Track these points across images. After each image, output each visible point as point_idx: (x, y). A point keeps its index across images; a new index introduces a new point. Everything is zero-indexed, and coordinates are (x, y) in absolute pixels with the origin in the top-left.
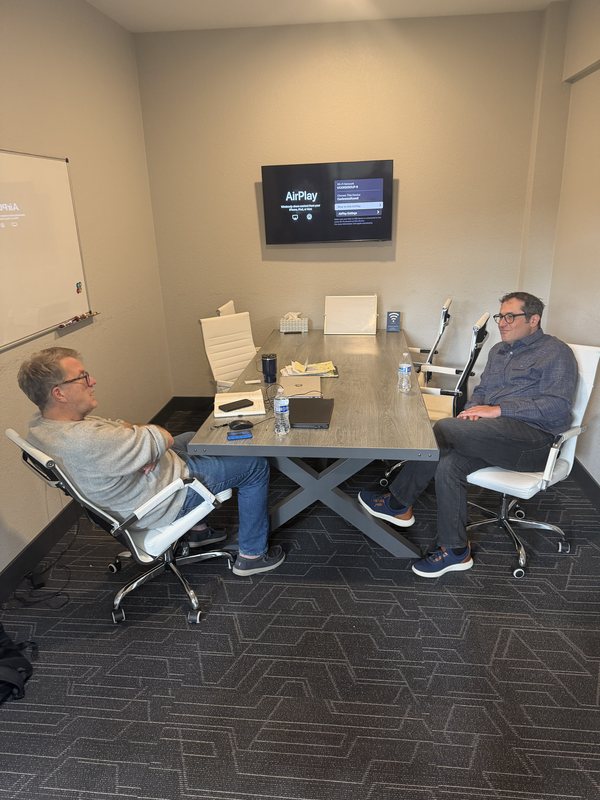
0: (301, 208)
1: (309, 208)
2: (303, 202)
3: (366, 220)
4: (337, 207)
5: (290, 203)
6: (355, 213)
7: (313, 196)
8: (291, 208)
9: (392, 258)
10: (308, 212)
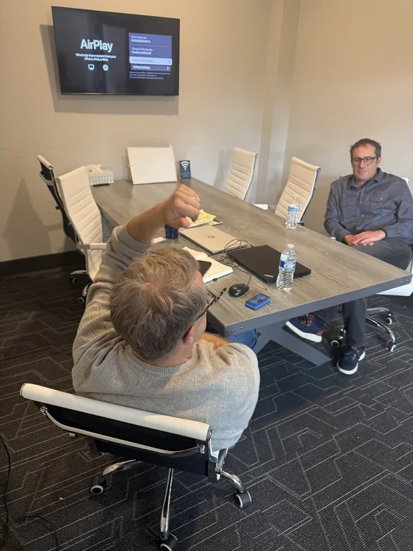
0: (97, 58)
1: (105, 58)
2: (98, 51)
3: (158, 76)
4: (132, 60)
5: (85, 51)
6: (148, 68)
7: (107, 47)
8: (87, 57)
9: (175, 112)
10: (103, 63)
